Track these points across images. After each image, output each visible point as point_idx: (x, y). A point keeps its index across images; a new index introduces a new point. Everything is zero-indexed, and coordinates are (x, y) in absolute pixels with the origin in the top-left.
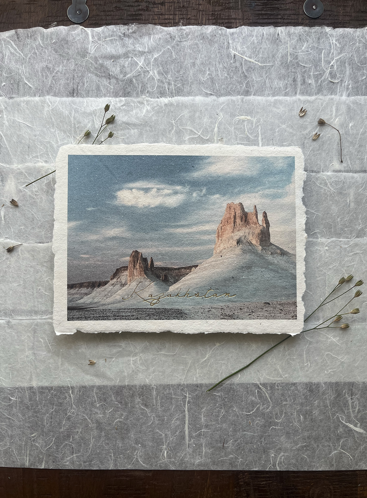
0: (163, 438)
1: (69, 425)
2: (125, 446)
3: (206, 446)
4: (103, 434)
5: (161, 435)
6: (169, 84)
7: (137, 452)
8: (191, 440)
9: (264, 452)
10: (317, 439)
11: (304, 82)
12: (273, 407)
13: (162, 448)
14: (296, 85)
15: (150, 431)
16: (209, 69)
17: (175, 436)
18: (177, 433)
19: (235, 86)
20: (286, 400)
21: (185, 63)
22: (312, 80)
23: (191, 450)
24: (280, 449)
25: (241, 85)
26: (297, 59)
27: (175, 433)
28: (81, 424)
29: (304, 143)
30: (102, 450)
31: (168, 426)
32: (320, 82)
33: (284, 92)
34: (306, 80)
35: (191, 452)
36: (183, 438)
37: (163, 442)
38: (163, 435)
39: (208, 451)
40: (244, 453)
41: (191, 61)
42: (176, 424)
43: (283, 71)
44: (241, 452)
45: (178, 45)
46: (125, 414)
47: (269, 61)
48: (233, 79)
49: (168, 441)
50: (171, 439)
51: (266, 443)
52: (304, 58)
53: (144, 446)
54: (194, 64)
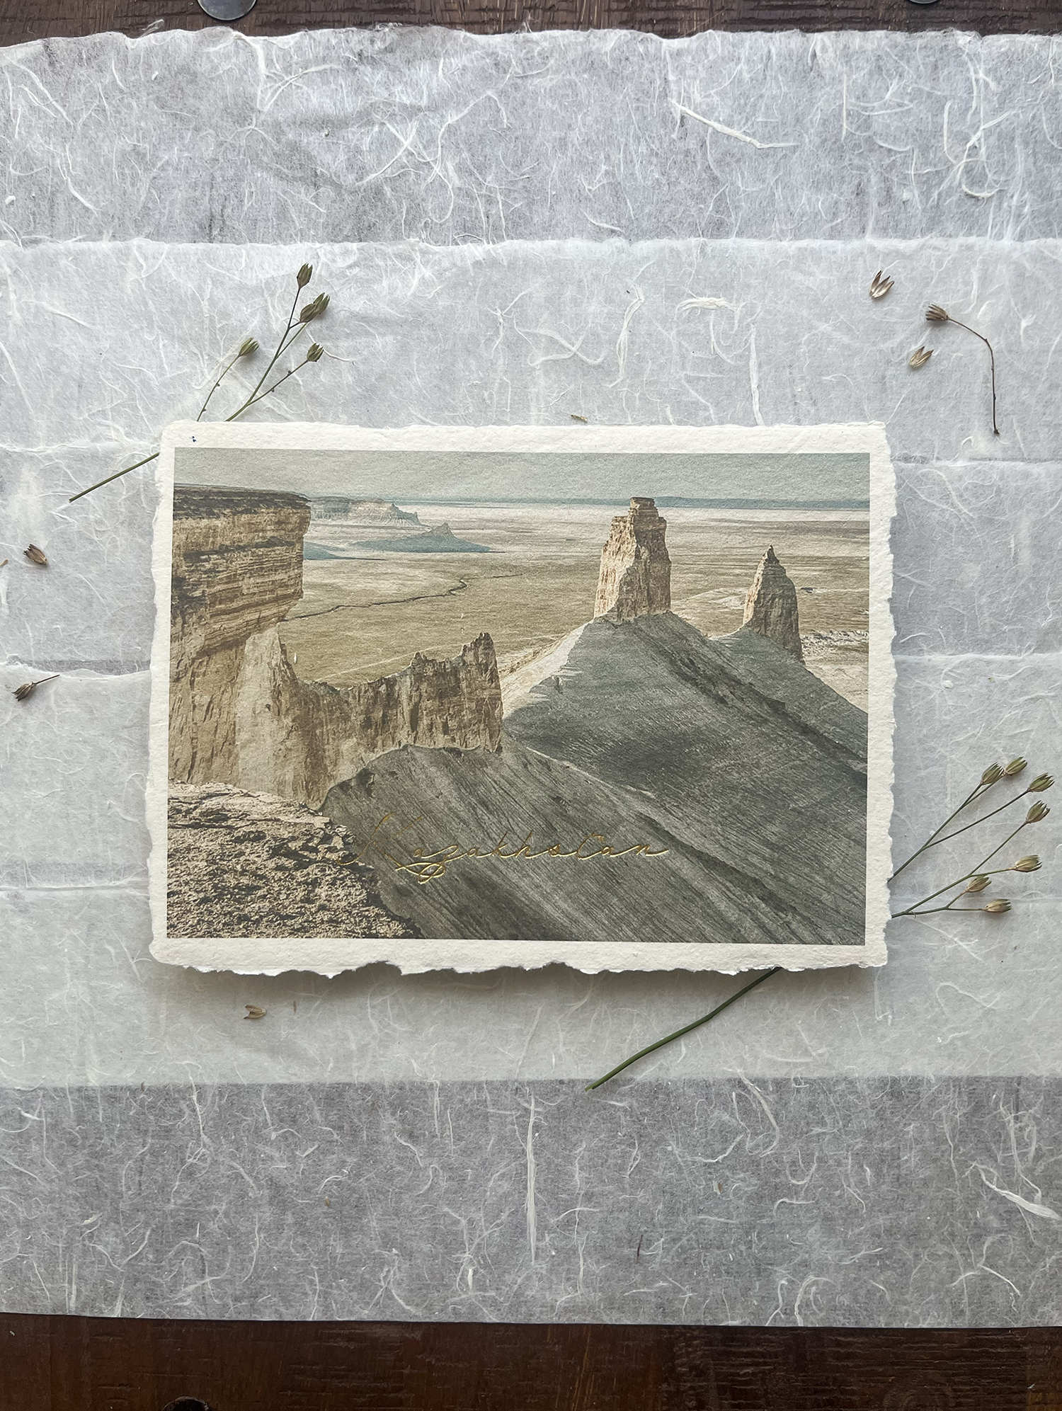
0: (462, 1232)
1: (191, 1191)
2: (352, 1254)
3: (588, 1253)
4: (290, 1219)
5: (456, 1222)
6: (490, 201)
7: (389, 1271)
8: (543, 1236)
9: (759, 1274)
10: (914, 1236)
11: (888, 196)
12: (784, 1143)
13: (458, 1259)
14: (863, 206)
15: (425, 1210)
16: (607, 158)
17: (498, 1225)
18: (504, 1216)
19: (682, 208)
20: (822, 1123)
21: (537, 142)
22: (912, 191)
23: (543, 1267)
24: (805, 1264)
25: (702, 206)
26: (868, 128)
27: (498, 1216)
28: (226, 1190)
29: (884, 377)
30: (288, 1265)
31: (476, 1196)
32: (935, 195)
33: (830, 225)
34: (894, 190)
35: (544, 1272)
36: (520, 1230)
37: (462, 1243)
38: (464, 1222)
39: (594, 1268)
40: (698, 1274)
41: (556, 134)
42: (501, 1191)
43: (826, 165)
44: (690, 1274)
45: (516, 87)
46: (351, 1160)
47: (785, 135)
48: (679, 188)
49: (477, 1241)
50: (486, 1233)
51: (763, 1248)
52: (888, 126)
53: (408, 1254)
54: (563, 143)
